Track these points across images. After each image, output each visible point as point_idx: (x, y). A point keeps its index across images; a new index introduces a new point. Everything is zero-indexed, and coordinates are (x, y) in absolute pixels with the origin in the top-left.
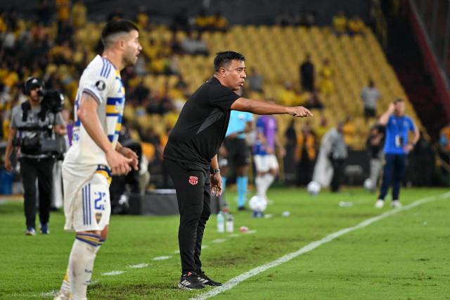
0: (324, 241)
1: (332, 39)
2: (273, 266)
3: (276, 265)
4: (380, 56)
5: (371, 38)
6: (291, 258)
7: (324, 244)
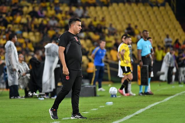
0: (147, 108)
1: (149, 8)
2: (121, 121)
3: (122, 121)
4: (173, 17)
5: (168, 7)
6: (130, 117)
7: (146, 110)
